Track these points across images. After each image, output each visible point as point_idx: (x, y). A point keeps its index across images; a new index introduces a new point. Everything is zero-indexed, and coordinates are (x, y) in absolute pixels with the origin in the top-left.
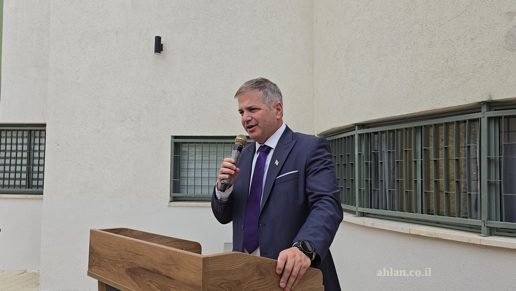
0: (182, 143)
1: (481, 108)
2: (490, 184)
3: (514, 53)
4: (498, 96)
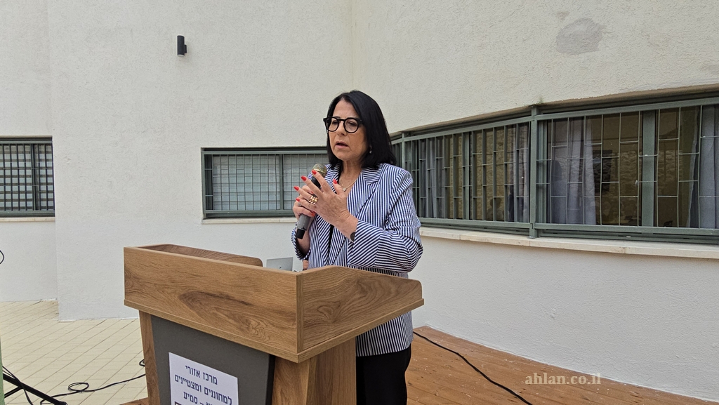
0: (214, 155)
1: (530, 112)
2: (538, 187)
3: (565, 54)
4: (548, 100)
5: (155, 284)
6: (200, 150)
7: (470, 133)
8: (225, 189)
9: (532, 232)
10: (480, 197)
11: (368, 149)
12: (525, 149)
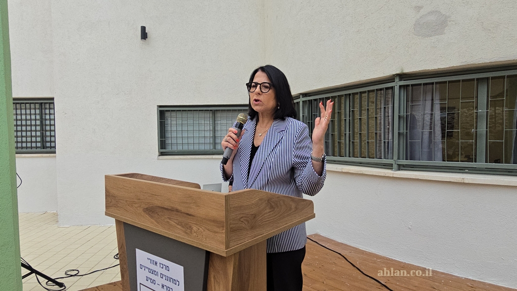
0: (166, 111)
1: (394, 79)
2: (399, 134)
3: (420, 37)
4: (408, 70)
5: (126, 201)
6: (156, 107)
7: (350, 94)
8: (174, 135)
9: (395, 166)
10: (357, 140)
11: (277, 106)
12: (390, 106)
